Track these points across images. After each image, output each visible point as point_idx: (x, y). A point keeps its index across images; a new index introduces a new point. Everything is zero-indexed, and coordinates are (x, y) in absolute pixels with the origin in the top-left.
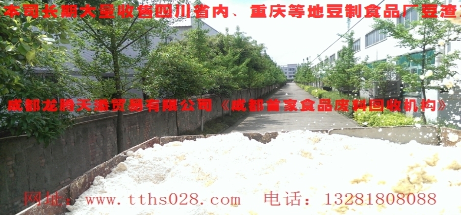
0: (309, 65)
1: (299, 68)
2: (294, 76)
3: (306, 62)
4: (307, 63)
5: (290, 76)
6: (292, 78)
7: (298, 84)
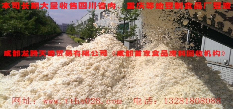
0: (74, 25)
1: (68, 26)
2: (66, 30)
3: (72, 23)
5: (64, 30)
7: (68, 34)
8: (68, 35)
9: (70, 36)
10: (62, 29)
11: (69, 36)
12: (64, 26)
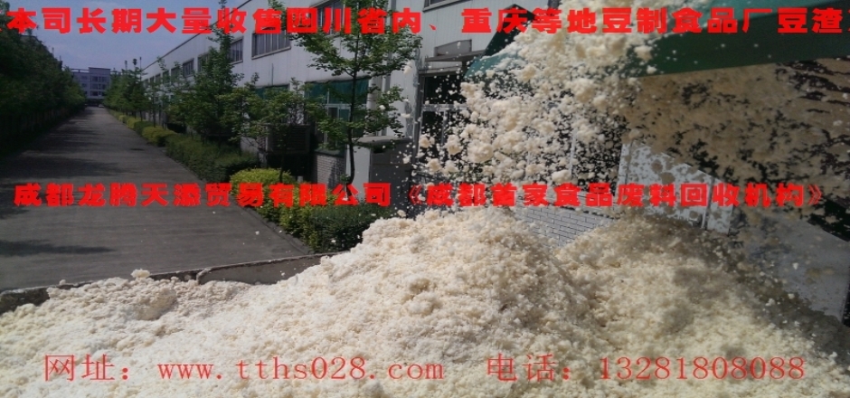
0: (138, 76)
1: (116, 77)
2: (104, 95)
3: (131, 67)
4: (133, 70)
5: (95, 94)
6: (100, 97)
7: (112, 111)
8: (116, 113)
9: (121, 117)
10: (88, 89)
11: (117, 117)
12: (96, 79)
